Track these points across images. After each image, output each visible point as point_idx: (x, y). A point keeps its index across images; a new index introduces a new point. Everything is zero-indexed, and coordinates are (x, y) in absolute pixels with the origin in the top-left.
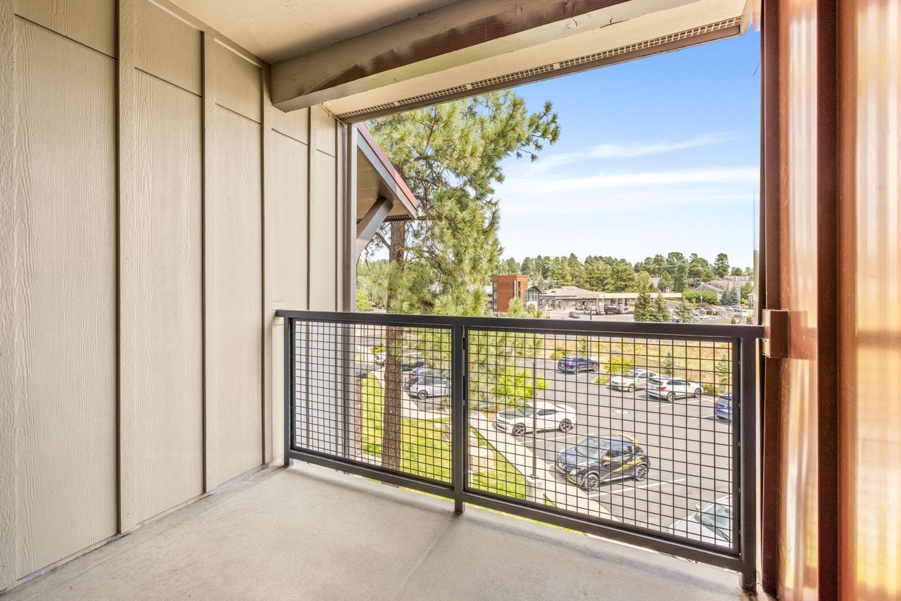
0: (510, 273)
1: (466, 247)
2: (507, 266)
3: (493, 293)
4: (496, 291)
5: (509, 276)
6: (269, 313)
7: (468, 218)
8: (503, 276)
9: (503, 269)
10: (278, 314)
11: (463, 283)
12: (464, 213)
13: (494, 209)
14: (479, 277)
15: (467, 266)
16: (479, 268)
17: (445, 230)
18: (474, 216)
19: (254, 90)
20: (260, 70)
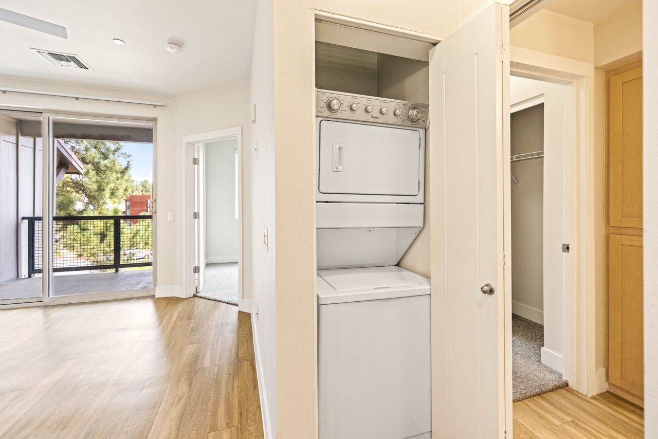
0: (144, 193)
1: (108, 183)
2: (140, 186)
3: (126, 210)
4: (129, 208)
5: (143, 196)
6: (20, 217)
7: (109, 165)
8: (136, 196)
9: (137, 189)
10: (24, 218)
11: (105, 203)
12: (106, 161)
13: (128, 159)
14: (117, 200)
15: (107, 193)
16: (116, 194)
17: (90, 171)
18: (114, 164)
19: (14, 131)
20: (16, 123)
